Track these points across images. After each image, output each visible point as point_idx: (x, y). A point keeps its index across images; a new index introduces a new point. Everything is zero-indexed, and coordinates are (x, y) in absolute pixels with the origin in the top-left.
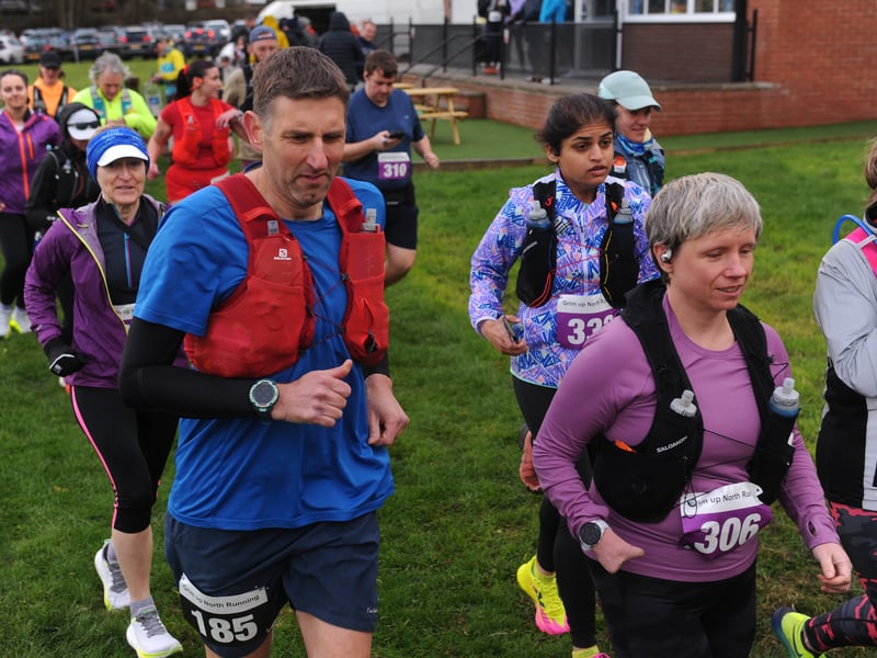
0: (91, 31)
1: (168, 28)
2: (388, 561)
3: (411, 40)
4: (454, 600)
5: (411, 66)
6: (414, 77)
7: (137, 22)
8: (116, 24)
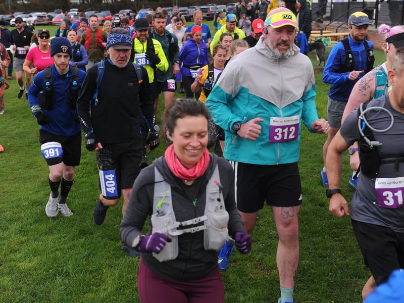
0: (185, 8)
1: (218, 6)
2: (318, 254)
3: (331, 9)
4: (350, 275)
5: (331, 23)
6: (332, 27)
7: (205, 4)
8: (196, 5)
